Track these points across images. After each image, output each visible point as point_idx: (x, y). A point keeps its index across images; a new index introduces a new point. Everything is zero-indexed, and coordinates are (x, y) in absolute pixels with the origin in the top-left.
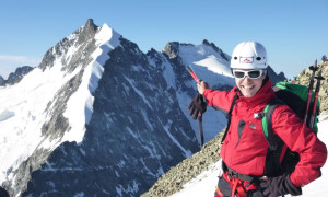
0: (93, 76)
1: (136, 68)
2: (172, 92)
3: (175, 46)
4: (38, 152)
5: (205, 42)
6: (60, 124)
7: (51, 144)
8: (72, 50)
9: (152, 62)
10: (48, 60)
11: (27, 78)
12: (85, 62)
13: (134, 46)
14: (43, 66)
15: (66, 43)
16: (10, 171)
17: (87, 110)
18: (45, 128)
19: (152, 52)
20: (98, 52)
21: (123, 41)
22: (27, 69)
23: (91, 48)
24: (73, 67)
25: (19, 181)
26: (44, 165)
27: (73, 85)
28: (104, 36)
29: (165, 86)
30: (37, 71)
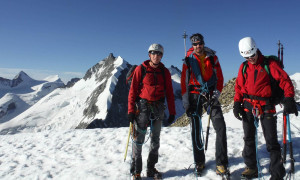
0: (112, 84)
5: (172, 67)
6: (94, 109)
7: (88, 121)
8: (101, 70)
10: (88, 75)
11: (77, 84)
12: (108, 76)
14: (85, 78)
15: (98, 66)
17: (108, 102)
18: (86, 112)
20: (115, 71)
21: (128, 65)
22: (77, 80)
23: (112, 69)
24: (101, 79)
27: (101, 89)
28: (119, 62)
30: (82, 81)
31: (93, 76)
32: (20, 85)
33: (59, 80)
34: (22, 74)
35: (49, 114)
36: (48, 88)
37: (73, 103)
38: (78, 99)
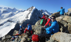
0: (32, 12)
1: (37, 12)
2: (41, 15)
3: (42, 10)
7: (26, 19)
8: (30, 9)
9: (39, 12)
10: (27, 10)
13: (37, 9)
15: (30, 8)
17: (31, 16)
18: (26, 17)
20: (33, 10)
21: (36, 9)
22: (25, 11)
23: (32, 9)
27: (30, 13)
28: (34, 8)
30: (26, 11)
31: (29, 10)
32: (14, 10)
33: (22, 10)
34: (14, 8)
35: (19, 17)
36: (19, 12)
37: (24, 15)
38: (25, 15)
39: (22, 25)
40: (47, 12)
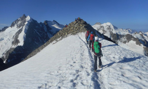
0: (25, 29)
1: (37, 27)
2: (46, 33)
3: (46, 22)
4: (11, 49)
6: (17, 41)
7: (14, 47)
8: (19, 22)
9: (41, 26)
10: (13, 25)
11: (7, 30)
12: (23, 25)
13: (36, 21)
14: (11, 26)
15: (18, 20)
16: (4, 54)
17: (24, 38)
18: (13, 43)
19: (41, 23)
20: (26, 23)
21: (33, 20)
22: (7, 27)
24: (20, 27)
25: (6, 56)
26: (13, 52)
27: (20, 31)
28: (28, 18)
29: (44, 31)
30: (10, 28)
38: (8, 37)
39: (9, 61)
40: (58, 24)
